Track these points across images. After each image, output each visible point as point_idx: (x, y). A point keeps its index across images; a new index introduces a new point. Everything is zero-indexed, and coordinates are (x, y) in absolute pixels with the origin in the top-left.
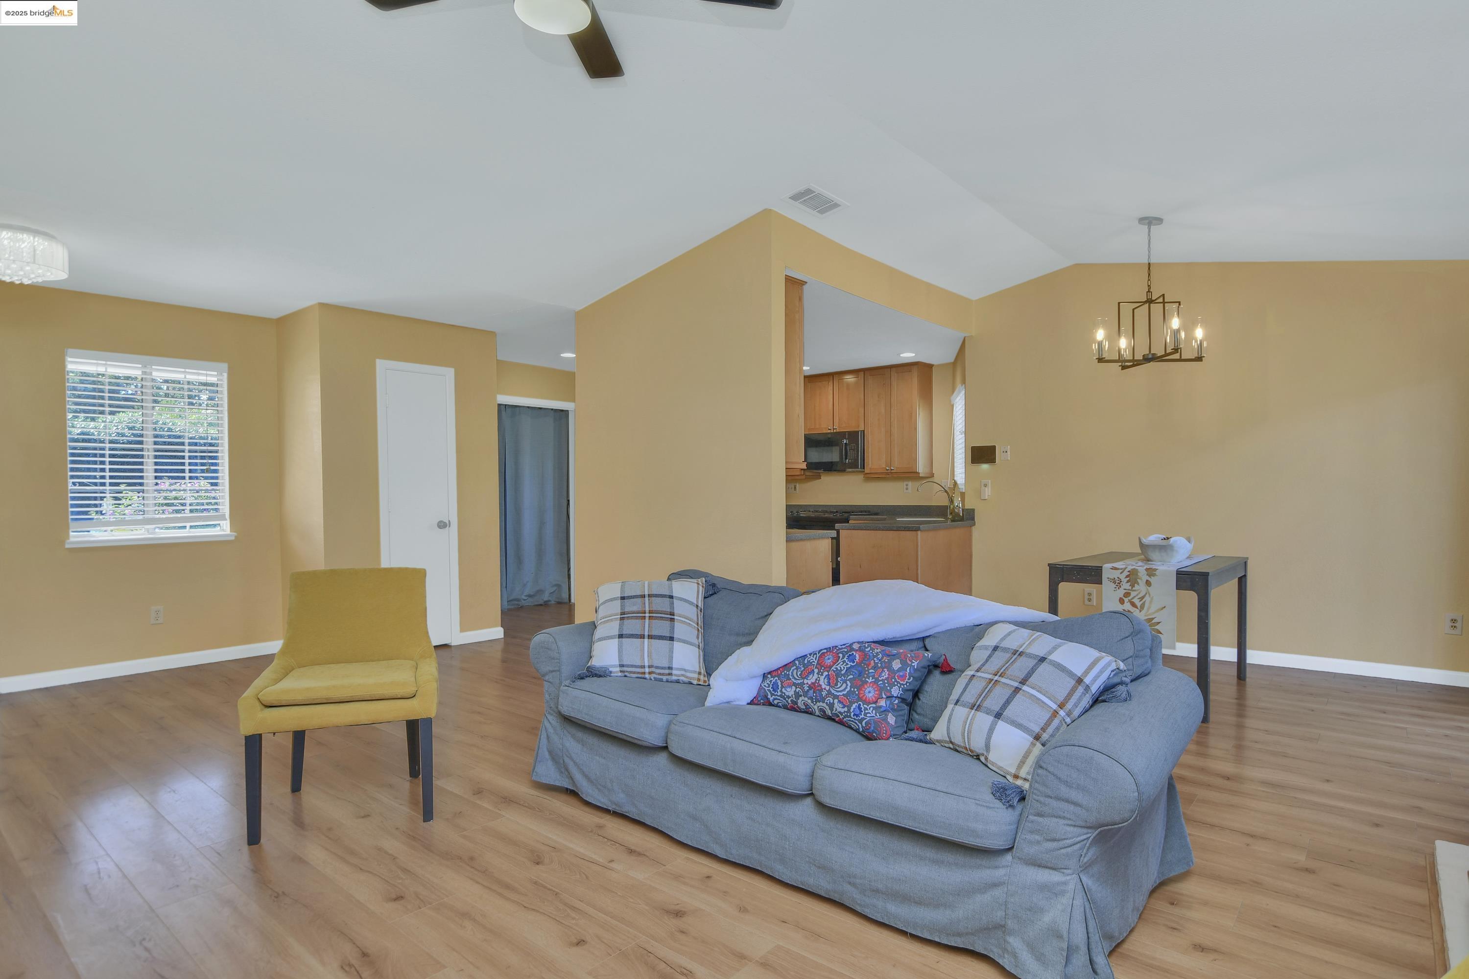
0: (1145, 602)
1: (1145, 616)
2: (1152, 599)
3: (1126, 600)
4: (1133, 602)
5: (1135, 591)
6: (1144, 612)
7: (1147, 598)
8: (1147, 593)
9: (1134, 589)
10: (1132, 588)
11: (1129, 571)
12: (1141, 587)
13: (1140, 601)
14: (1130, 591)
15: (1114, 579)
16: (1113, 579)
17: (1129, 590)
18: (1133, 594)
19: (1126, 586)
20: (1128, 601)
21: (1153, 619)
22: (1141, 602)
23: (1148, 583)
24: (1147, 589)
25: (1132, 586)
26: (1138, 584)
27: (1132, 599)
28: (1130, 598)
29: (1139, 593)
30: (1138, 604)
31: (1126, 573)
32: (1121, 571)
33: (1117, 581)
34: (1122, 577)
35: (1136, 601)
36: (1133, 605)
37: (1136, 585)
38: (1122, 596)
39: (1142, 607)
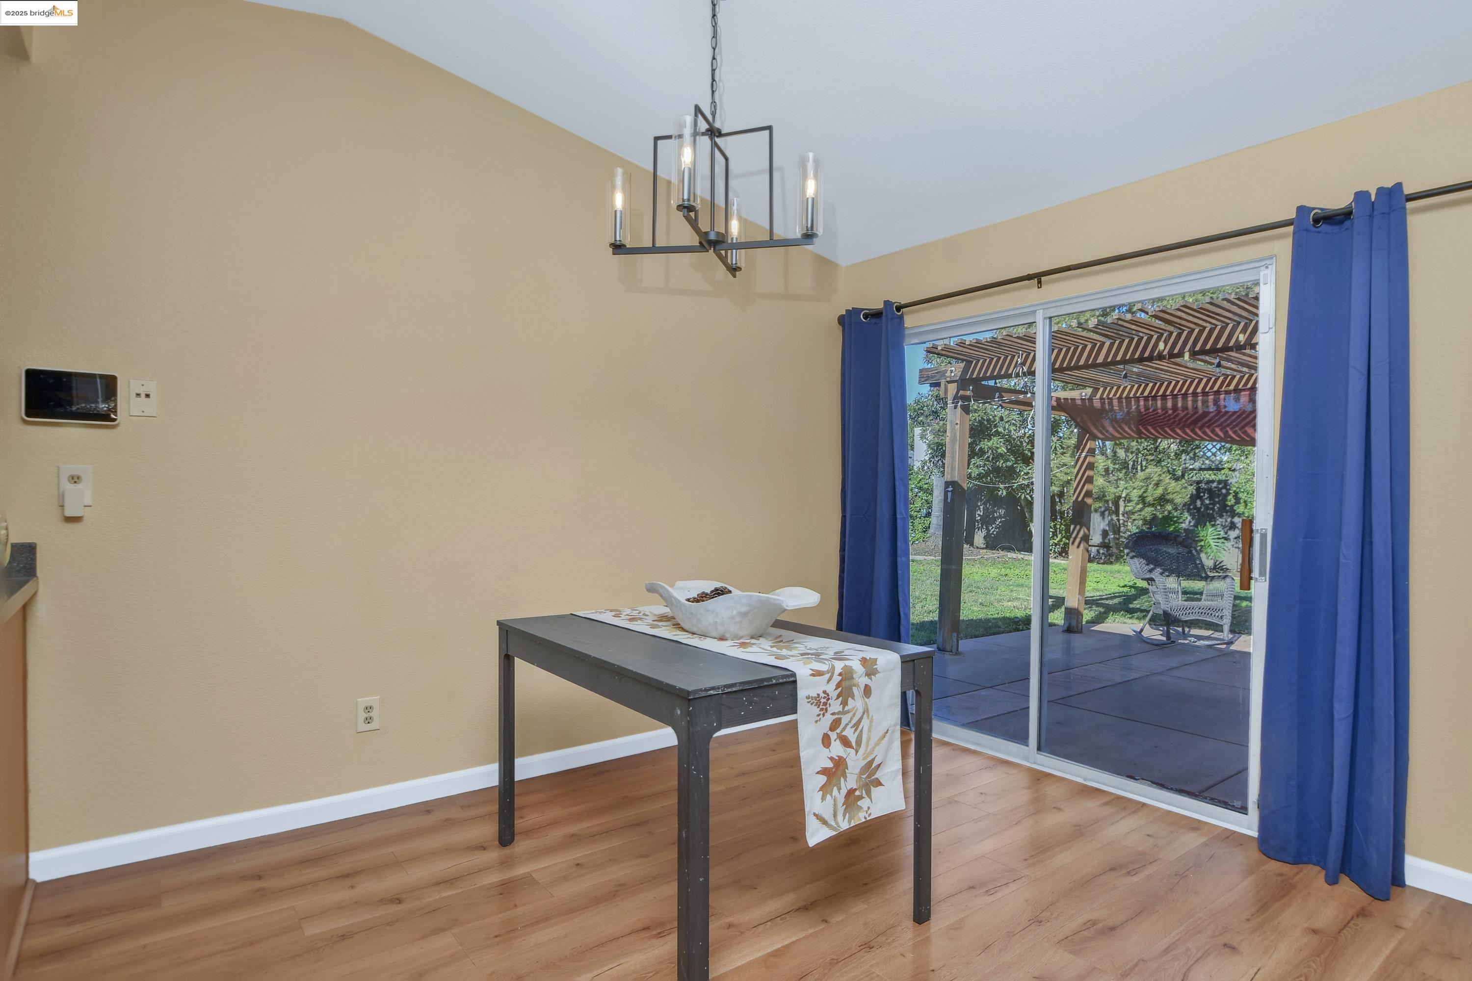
0: (862, 731)
1: (864, 759)
2: (871, 721)
3: (833, 735)
4: (845, 736)
5: (848, 712)
6: (862, 751)
7: (865, 723)
8: (866, 711)
9: (847, 708)
10: (844, 708)
11: (840, 675)
12: (856, 703)
13: (856, 730)
14: (839, 716)
15: (818, 695)
16: (815, 698)
17: (839, 713)
18: (845, 719)
19: (835, 706)
20: (835, 737)
21: (873, 760)
22: (857, 733)
23: (867, 691)
24: (866, 704)
25: (844, 703)
26: (853, 698)
27: (842, 731)
28: (838, 731)
29: (854, 714)
30: (853, 739)
31: (837, 679)
32: (827, 676)
33: (823, 700)
34: (831, 688)
35: (850, 733)
36: (846, 742)
37: (850, 698)
38: (826, 729)
39: (859, 742)
